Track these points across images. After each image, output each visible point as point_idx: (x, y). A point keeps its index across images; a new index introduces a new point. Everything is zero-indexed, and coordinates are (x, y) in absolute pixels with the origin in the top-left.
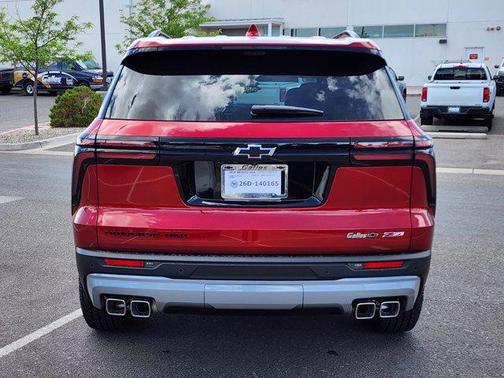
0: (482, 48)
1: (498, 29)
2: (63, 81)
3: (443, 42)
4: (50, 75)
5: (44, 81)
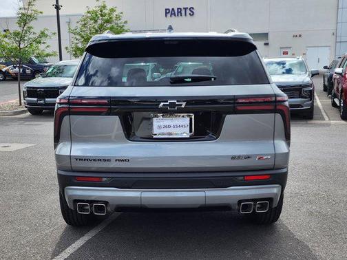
0: (290, 48)
1: (300, 36)
2: (24, 71)
3: (266, 44)
4: (15, 67)
5: (11, 71)
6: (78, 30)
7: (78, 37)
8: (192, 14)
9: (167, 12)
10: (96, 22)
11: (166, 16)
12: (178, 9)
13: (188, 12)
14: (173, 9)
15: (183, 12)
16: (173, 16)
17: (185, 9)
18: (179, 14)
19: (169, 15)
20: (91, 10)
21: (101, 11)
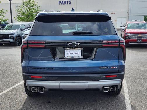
6: (20, 10)
7: (20, 13)
8: (70, 4)
9: (60, 2)
10: (27, 6)
11: (59, 4)
12: (64, 1)
13: (69, 2)
14: (62, 1)
15: (67, 2)
16: (62, 4)
17: (68, 1)
18: (65, 4)
19: (60, 4)
20: (25, 1)
21: (29, 2)
